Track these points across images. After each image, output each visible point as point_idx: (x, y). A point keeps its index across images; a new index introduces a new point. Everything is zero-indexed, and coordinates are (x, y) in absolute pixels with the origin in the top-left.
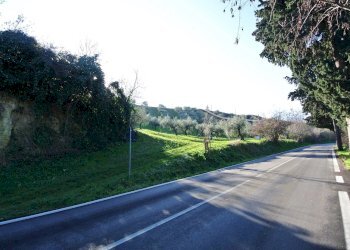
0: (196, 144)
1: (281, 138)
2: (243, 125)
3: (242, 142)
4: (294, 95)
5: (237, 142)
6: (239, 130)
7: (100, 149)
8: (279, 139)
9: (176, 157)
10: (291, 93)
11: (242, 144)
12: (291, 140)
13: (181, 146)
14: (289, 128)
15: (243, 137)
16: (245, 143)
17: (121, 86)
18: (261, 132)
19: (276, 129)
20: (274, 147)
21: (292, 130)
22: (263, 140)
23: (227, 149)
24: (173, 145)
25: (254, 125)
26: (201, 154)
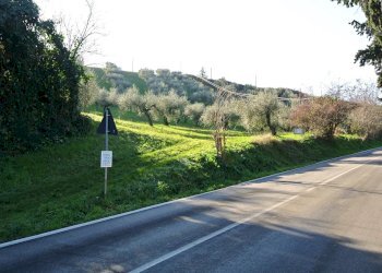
0: (196, 141)
1: (339, 133)
2: (275, 107)
3: (273, 138)
4: (364, 56)
5: (265, 138)
6: (267, 117)
7: (30, 148)
8: (336, 135)
9: (169, 164)
10: (361, 53)
11: (274, 143)
13: (169, 144)
14: (351, 115)
15: (274, 129)
16: (279, 140)
17: (58, 29)
18: (305, 120)
19: (331, 116)
20: (326, 149)
21: (357, 118)
22: (308, 135)
23: (251, 150)
24: (156, 143)
25: (293, 108)
26: (210, 158)
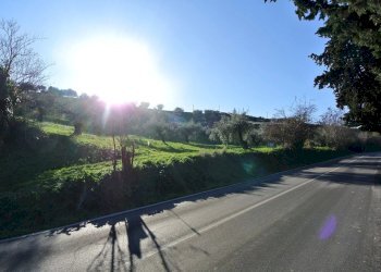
10: (319, 78)
12: (326, 148)
22: (279, 148)
